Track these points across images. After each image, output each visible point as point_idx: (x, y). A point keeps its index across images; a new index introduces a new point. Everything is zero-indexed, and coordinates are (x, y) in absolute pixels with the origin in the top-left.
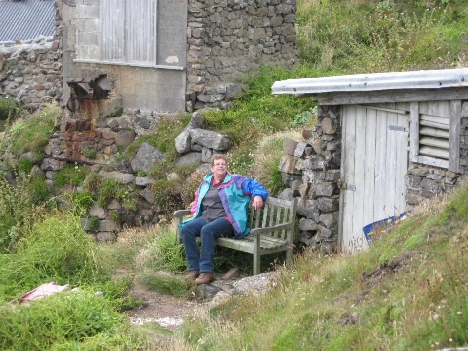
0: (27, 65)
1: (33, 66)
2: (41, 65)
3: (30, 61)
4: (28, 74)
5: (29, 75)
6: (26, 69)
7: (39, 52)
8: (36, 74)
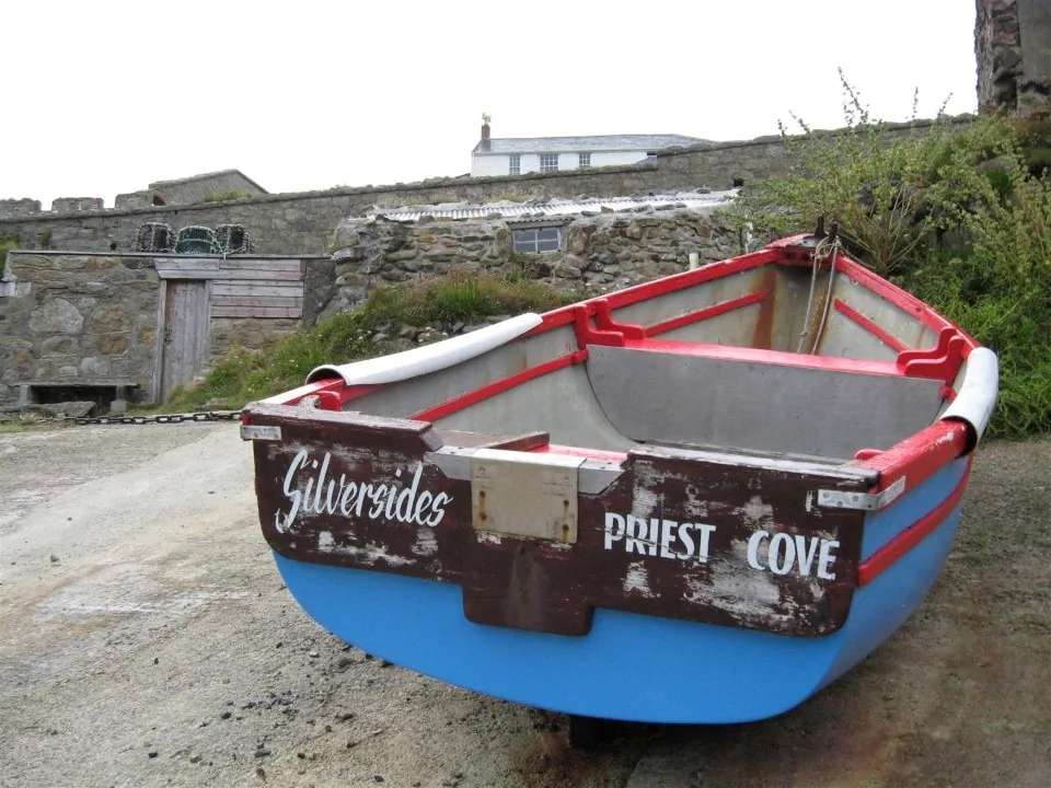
0: (626, 244)
1: (635, 248)
2: (650, 246)
3: (632, 238)
4: (627, 259)
5: (629, 262)
6: (625, 252)
7: (648, 223)
8: (642, 260)
